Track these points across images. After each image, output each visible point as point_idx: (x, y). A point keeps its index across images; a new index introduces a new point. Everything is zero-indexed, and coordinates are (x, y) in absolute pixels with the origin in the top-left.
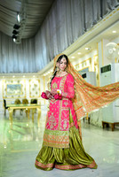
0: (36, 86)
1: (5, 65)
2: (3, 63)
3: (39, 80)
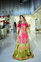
0: (31, 19)
1: (20, 12)
2: (19, 11)
3: (32, 17)
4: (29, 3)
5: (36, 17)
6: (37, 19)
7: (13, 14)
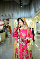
0: (31, 22)
3: (32, 21)
4: (29, 6)
5: (37, 20)
6: (38, 22)
7: (13, 17)
